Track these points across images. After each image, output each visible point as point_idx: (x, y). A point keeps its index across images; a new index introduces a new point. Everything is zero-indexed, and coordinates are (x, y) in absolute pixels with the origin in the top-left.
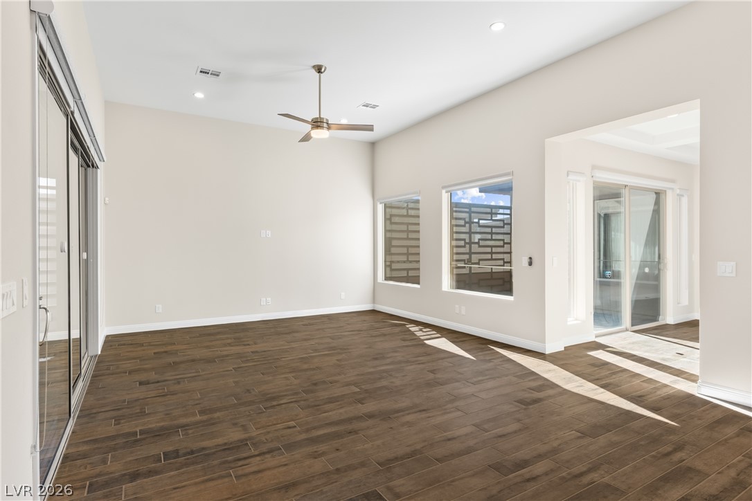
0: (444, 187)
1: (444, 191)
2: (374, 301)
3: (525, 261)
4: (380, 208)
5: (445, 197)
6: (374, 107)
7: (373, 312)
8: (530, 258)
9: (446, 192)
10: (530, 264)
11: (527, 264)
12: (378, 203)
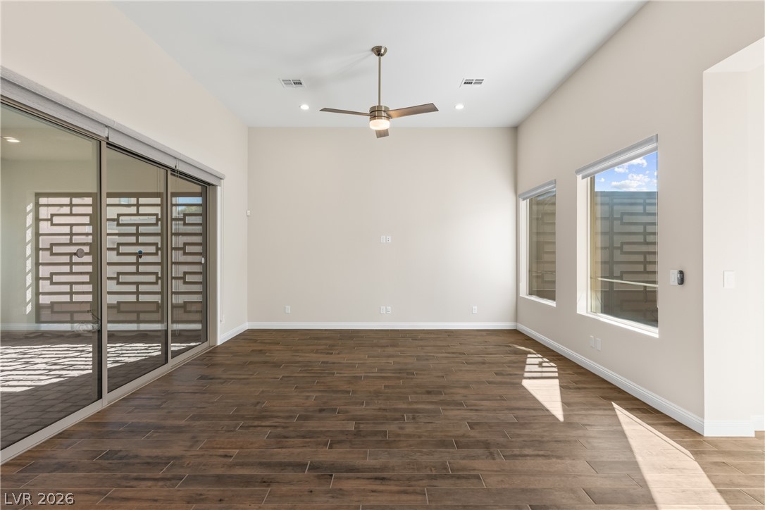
0: (578, 172)
1: (579, 177)
2: (516, 319)
3: (674, 276)
4: (524, 205)
5: (582, 185)
6: (479, 82)
7: (515, 332)
8: (681, 273)
9: (583, 178)
10: (682, 281)
11: (676, 283)
12: (521, 200)
